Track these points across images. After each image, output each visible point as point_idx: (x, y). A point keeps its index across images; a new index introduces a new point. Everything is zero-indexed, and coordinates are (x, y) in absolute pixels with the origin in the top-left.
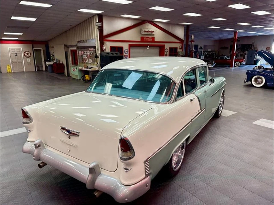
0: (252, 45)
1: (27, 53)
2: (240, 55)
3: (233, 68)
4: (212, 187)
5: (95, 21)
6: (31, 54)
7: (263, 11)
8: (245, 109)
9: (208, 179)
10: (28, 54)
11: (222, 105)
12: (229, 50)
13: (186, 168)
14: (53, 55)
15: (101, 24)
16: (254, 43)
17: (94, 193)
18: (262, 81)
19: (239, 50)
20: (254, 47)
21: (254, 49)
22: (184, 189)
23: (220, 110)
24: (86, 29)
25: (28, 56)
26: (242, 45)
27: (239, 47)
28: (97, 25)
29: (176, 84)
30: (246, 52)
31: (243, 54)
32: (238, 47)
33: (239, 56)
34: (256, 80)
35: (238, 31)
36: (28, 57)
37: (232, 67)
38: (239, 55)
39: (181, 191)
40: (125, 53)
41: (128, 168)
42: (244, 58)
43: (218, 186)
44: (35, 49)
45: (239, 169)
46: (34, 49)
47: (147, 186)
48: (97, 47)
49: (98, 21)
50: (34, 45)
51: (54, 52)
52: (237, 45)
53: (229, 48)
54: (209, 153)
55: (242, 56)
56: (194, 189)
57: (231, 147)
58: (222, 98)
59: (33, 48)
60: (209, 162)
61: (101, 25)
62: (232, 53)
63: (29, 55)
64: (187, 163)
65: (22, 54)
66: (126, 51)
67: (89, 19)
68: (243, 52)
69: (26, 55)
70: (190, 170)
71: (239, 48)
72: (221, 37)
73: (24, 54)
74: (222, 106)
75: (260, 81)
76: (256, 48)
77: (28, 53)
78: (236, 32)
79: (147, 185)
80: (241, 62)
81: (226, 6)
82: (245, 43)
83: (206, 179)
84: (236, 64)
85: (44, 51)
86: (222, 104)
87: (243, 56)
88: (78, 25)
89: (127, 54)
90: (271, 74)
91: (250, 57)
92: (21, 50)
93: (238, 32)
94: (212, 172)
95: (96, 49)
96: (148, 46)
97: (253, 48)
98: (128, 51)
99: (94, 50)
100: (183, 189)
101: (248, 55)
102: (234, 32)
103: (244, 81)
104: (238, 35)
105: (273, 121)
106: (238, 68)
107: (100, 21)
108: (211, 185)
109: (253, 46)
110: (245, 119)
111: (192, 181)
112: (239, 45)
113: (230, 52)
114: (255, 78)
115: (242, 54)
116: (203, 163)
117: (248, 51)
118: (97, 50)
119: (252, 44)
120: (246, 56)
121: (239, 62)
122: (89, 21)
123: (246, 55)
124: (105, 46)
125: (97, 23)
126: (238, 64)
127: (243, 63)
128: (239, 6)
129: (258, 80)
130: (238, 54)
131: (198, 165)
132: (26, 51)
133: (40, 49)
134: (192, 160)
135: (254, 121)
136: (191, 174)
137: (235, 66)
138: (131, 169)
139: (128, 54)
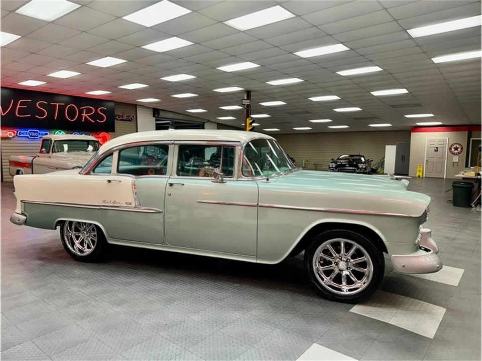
1: (455, 146)
6: (462, 148)
10: (456, 149)
25: (456, 151)
36: (456, 154)
46: (471, 139)
50: (473, 132)
59: (469, 137)
63: (459, 150)
65: (446, 148)
69: (453, 150)
73: (450, 149)
77: (458, 146)
92: (446, 142)
132: (455, 144)
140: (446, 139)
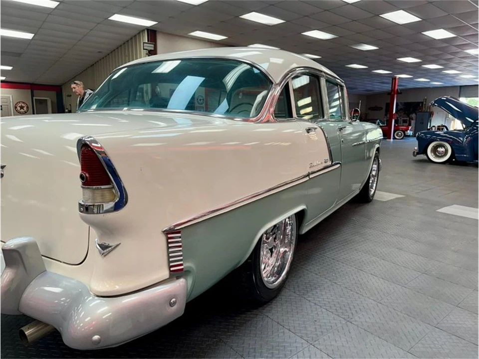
0: (422, 103)
1: (20, 105)
2: (403, 120)
3: (392, 140)
4: (358, 327)
5: (143, 40)
6: (27, 107)
7: (442, 30)
8: (419, 191)
9: (348, 309)
10: (22, 107)
11: (376, 178)
12: (383, 111)
13: (298, 286)
14: (69, 109)
15: (153, 46)
16: (426, 100)
17: (22, 329)
18: (446, 151)
19: (401, 111)
20: (426, 107)
21: (426, 111)
22: (289, 330)
23: (372, 188)
24: (127, 58)
25: (22, 110)
26: (405, 103)
27: (400, 106)
28: (145, 48)
29: (273, 83)
30: (414, 116)
31: (408, 119)
32: (399, 108)
33: (402, 122)
34: (435, 150)
35: (398, 76)
36: (23, 113)
37: (390, 138)
38: (401, 120)
39: (281, 335)
40: (198, 102)
41: (107, 243)
42: (410, 125)
43: (372, 323)
44: (36, 99)
45: (420, 289)
46: (34, 98)
47: (171, 305)
48: (145, 90)
49: (148, 41)
50: (35, 92)
51: (70, 105)
52: (397, 103)
53: (384, 108)
54: (351, 259)
55: (406, 122)
56: (314, 330)
57: (397, 248)
58: (376, 164)
59: (32, 96)
60: (350, 275)
61: (152, 49)
62: (388, 116)
63: (25, 108)
64: (300, 277)
65: (10, 107)
66: (200, 100)
67: (132, 38)
68: (408, 116)
69: (19, 108)
70: (307, 291)
71: (401, 109)
72: (369, 88)
73: (16, 108)
74: (376, 180)
75: (442, 151)
76: (430, 109)
77: (23, 105)
78: (395, 78)
79: (174, 300)
80: (404, 131)
81: (378, 15)
82: (411, 99)
83: (344, 308)
84: (397, 135)
85: (52, 102)
86: (375, 176)
87: (408, 122)
88: (113, 52)
89: (202, 104)
90: (461, 139)
91: (421, 123)
92: (10, 100)
93: (400, 78)
94: (358, 295)
95: (144, 92)
96: (241, 94)
97: (424, 109)
98: (203, 100)
99: (140, 94)
100: (287, 331)
101: (416, 120)
102: (391, 79)
103: (414, 152)
104: (398, 86)
105: (478, 208)
106: (401, 140)
107: (151, 42)
108: (356, 321)
109: (425, 104)
110: (421, 205)
111: (310, 312)
112: (401, 103)
113: (386, 115)
114: (433, 146)
115: (406, 118)
116: (336, 277)
117: (416, 114)
118: (145, 94)
119: (422, 101)
120: (413, 122)
121: (402, 130)
122: (132, 42)
123: (413, 120)
124: (159, 88)
125: (145, 44)
126: (400, 134)
127: (410, 132)
128: (401, 17)
129: (439, 149)
130: (399, 119)
131: (326, 280)
132: (19, 102)
133: (46, 100)
134: (311, 272)
135: (440, 208)
136: (309, 299)
137: (394, 138)
138: (117, 245)
139: (204, 105)
140: (10, 97)
